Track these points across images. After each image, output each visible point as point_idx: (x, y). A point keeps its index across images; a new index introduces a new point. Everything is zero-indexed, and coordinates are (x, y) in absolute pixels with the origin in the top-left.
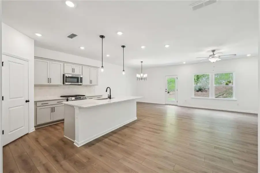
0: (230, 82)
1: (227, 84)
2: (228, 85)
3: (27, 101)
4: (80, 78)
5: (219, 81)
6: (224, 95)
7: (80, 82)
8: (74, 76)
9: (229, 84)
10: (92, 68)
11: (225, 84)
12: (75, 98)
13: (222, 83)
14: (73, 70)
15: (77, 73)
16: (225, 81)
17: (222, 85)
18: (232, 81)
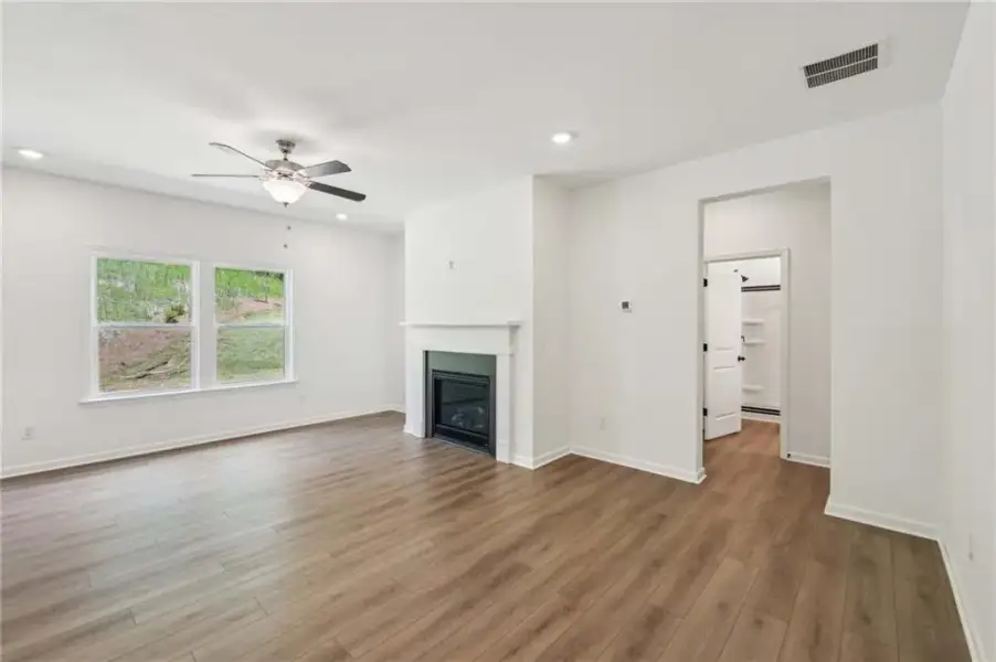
0: (181, 313)
1: (170, 320)
2: (175, 321)
5: (137, 305)
6: (169, 365)
9: (177, 318)
11: (162, 317)
13: (151, 313)
16: (160, 305)
17: (149, 324)
18: (186, 309)
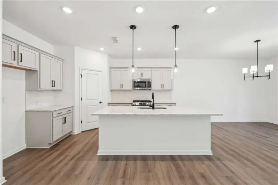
3: (100, 103)
4: (148, 82)
7: (148, 87)
8: (142, 81)
10: (164, 70)
12: (140, 104)
14: (142, 75)
15: (146, 77)
